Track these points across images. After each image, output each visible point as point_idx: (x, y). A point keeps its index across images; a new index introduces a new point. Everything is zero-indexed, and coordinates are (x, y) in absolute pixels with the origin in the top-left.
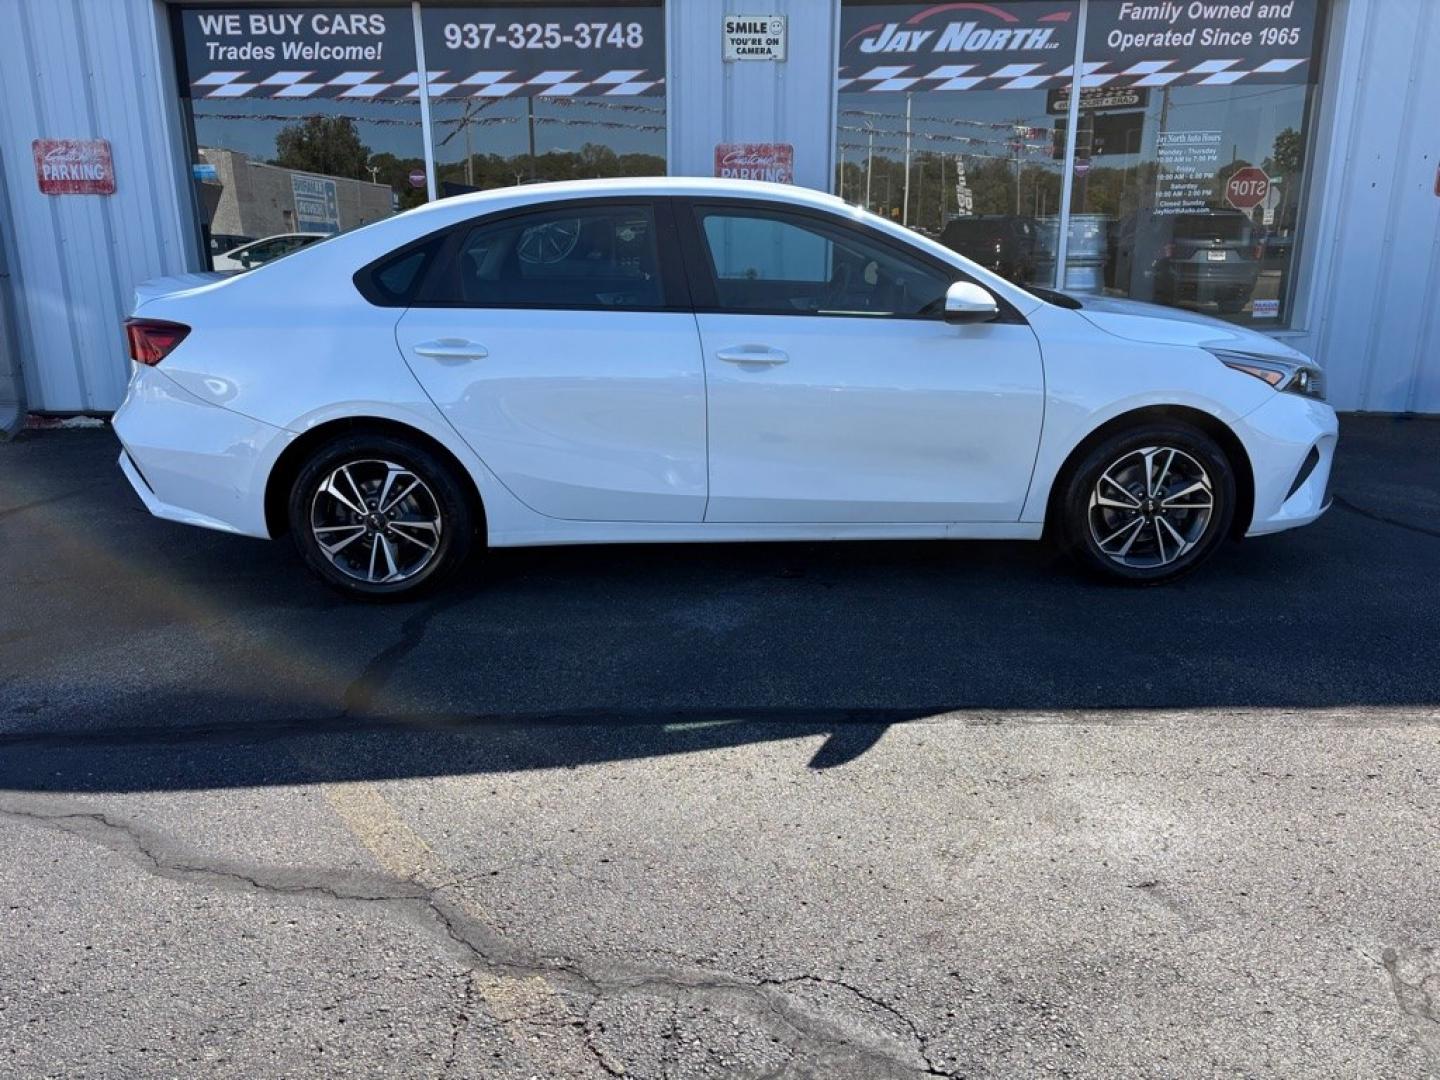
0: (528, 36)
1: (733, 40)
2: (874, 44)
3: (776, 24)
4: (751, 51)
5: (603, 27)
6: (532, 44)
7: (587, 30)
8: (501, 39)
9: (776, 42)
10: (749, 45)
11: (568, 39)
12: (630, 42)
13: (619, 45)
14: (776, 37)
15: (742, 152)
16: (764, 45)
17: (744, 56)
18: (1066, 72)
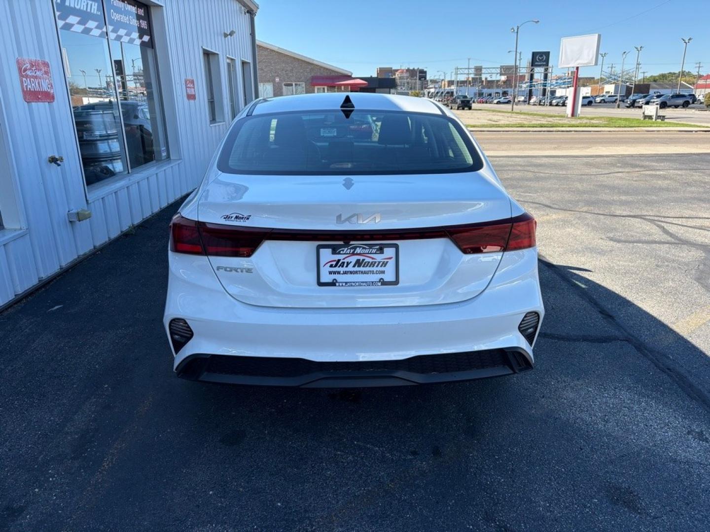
18: (104, 29)
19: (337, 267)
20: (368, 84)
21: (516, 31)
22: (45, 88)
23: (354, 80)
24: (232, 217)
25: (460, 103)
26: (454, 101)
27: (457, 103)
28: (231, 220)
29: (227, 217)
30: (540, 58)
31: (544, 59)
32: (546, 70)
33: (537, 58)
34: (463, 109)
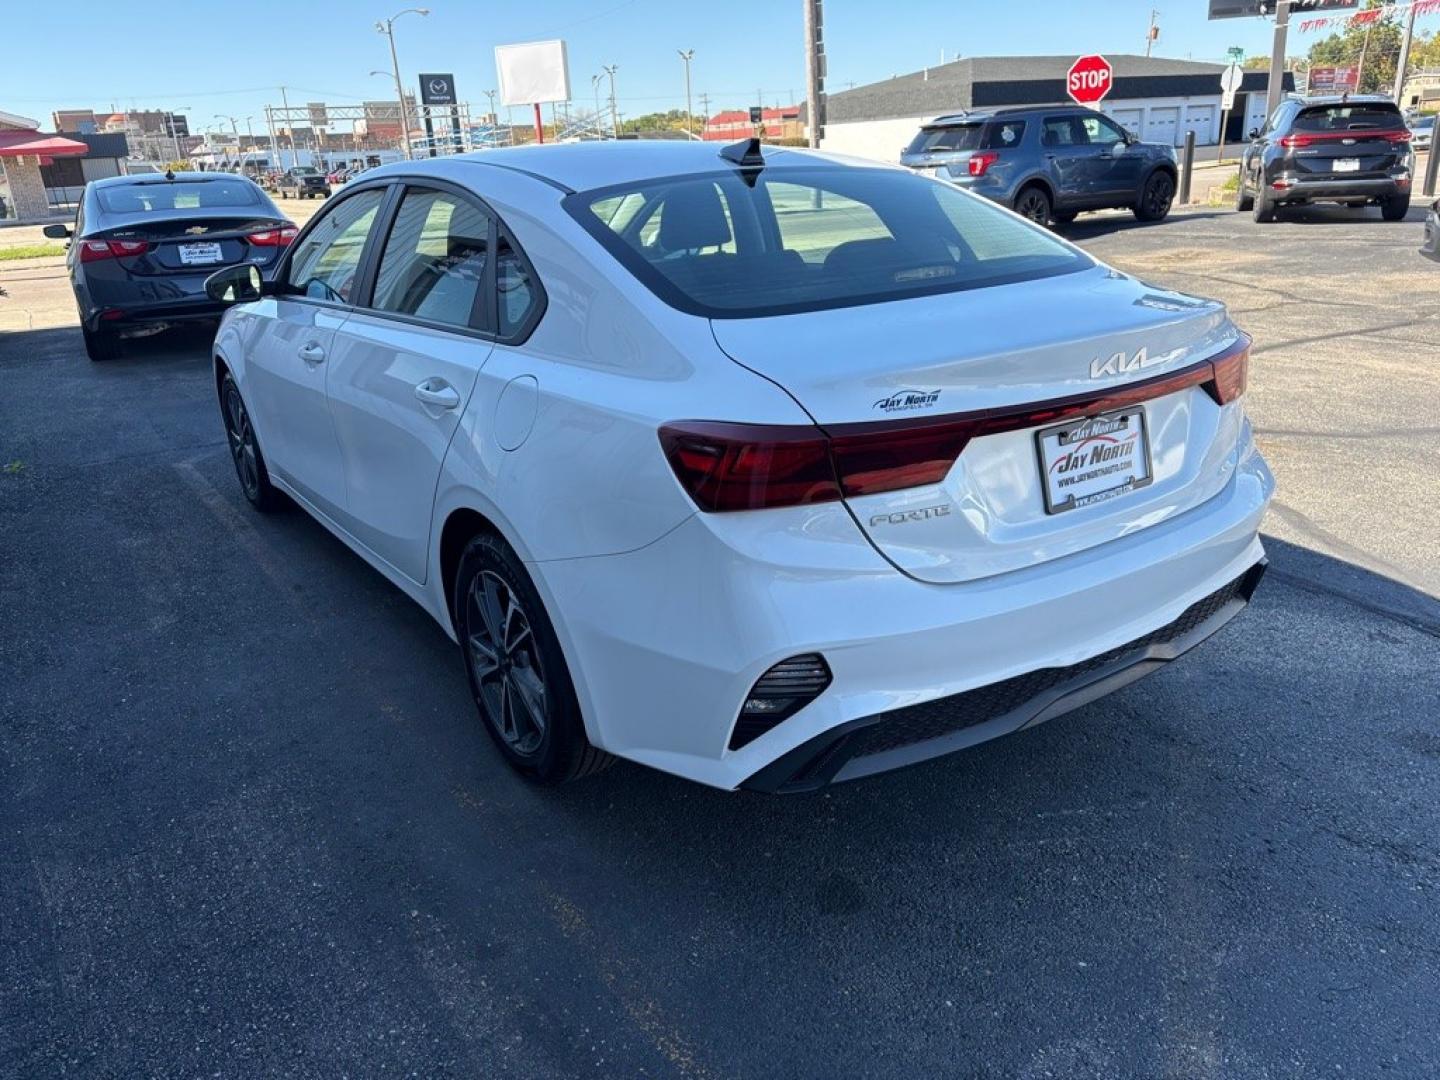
19: (1069, 471)
20: (89, 146)
21: (387, 30)
23: (47, 141)
24: (899, 402)
25: (304, 183)
26: (287, 180)
27: (296, 184)
28: (900, 409)
29: (888, 404)
30: (437, 88)
31: (446, 89)
32: (455, 111)
33: (431, 86)
34: (312, 197)
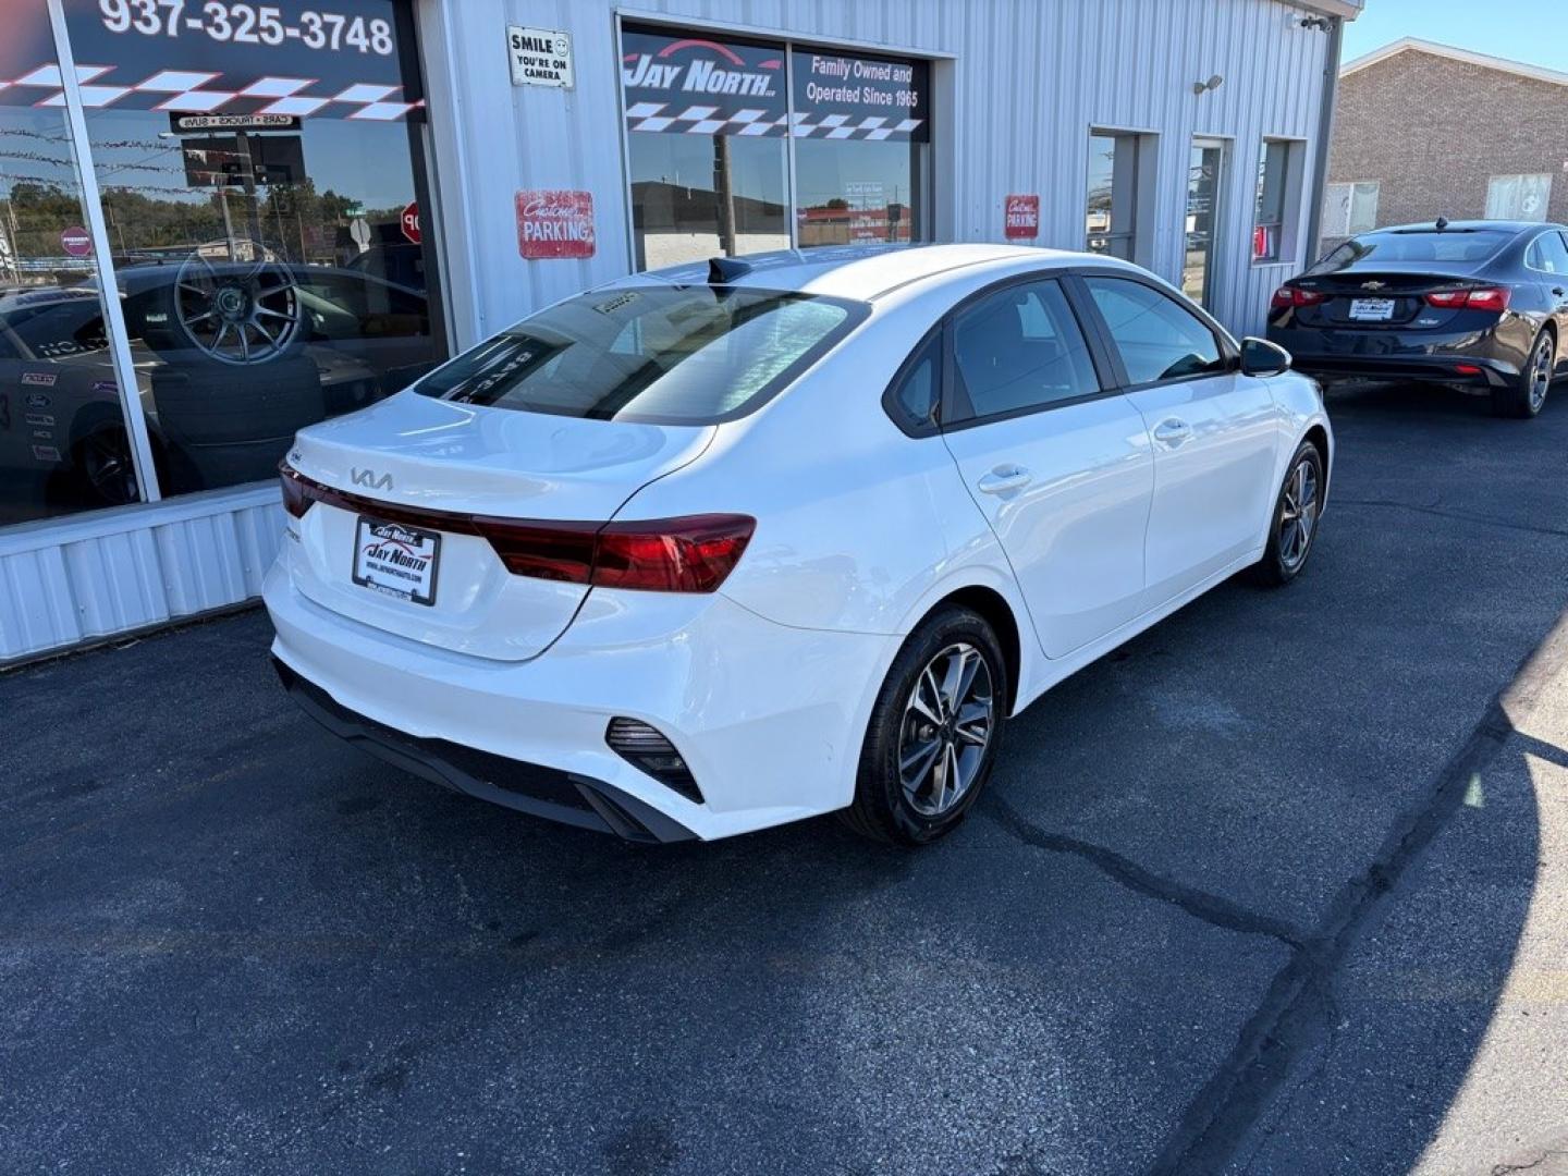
0: (236, 23)
1: (520, 58)
2: (633, 76)
3: (562, 43)
4: (539, 74)
5: (340, 20)
6: (242, 35)
7: (318, 23)
8: (194, 23)
9: (563, 65)
10: (537, 67)
11: (294, 33)
12: (377, 47)
13: (363, 49)
14: (563, 59)
15: (542, 202)
16: (551, 68)
17: (533, 80)
18: (782, 121)
19: (375, 558)
22: (574, 233)
